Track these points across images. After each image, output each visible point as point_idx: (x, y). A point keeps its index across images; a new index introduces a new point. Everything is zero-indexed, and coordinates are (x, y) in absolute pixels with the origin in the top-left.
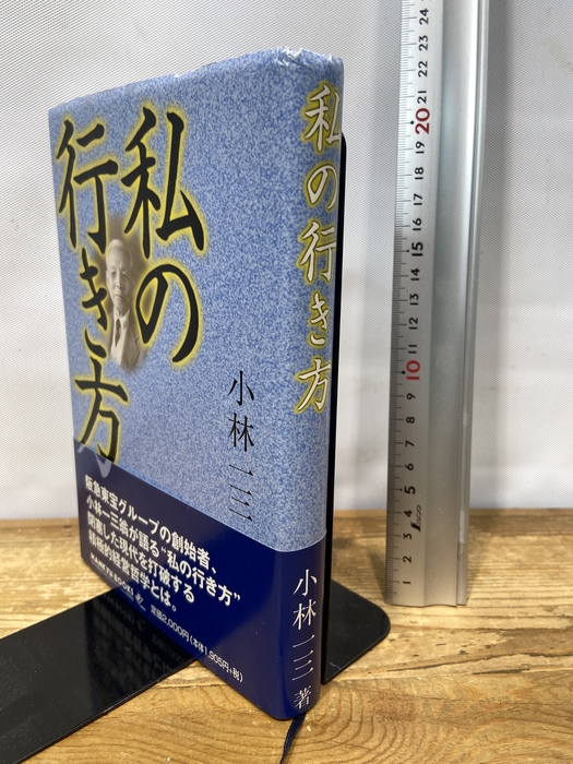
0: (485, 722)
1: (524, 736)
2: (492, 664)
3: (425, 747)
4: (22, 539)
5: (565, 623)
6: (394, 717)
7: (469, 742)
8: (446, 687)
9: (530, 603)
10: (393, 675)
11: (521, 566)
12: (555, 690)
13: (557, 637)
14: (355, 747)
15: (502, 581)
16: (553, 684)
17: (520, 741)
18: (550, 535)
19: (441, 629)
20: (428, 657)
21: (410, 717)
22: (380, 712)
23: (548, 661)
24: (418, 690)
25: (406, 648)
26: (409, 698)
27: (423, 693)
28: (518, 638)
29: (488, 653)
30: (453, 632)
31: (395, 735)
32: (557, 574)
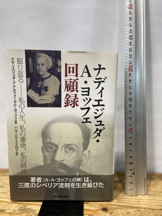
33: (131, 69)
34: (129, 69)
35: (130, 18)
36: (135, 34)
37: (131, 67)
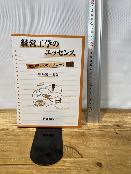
0: (97, 137)
1: (103, 138)
2: (99, 130)
3: (87, 139)
5: (113, 125)
6: (83, 135)
7: (94, 139)
8: (92, 132)
9: (108, 122)
10: (83, 130)
11: (107, 117)
12: (109, 133)
13: (111, 127)
14: (77, 138)
15: (104, 119)
16: (109, 132)
18: (114, 113)
19: (92, 125)
20: (89, 128)
21: (86, 135)
22: (81, 135)
23: (109, 130)
24: (87, 132)
25: (86, 127)
26: (86, 133)
27: (88, 132)
28: (104, 127)
29: (99, 128)
30: (94, 125)
31: (83, 137)
32: (113, 118)
33: (92, 45)
37: (92, 43)
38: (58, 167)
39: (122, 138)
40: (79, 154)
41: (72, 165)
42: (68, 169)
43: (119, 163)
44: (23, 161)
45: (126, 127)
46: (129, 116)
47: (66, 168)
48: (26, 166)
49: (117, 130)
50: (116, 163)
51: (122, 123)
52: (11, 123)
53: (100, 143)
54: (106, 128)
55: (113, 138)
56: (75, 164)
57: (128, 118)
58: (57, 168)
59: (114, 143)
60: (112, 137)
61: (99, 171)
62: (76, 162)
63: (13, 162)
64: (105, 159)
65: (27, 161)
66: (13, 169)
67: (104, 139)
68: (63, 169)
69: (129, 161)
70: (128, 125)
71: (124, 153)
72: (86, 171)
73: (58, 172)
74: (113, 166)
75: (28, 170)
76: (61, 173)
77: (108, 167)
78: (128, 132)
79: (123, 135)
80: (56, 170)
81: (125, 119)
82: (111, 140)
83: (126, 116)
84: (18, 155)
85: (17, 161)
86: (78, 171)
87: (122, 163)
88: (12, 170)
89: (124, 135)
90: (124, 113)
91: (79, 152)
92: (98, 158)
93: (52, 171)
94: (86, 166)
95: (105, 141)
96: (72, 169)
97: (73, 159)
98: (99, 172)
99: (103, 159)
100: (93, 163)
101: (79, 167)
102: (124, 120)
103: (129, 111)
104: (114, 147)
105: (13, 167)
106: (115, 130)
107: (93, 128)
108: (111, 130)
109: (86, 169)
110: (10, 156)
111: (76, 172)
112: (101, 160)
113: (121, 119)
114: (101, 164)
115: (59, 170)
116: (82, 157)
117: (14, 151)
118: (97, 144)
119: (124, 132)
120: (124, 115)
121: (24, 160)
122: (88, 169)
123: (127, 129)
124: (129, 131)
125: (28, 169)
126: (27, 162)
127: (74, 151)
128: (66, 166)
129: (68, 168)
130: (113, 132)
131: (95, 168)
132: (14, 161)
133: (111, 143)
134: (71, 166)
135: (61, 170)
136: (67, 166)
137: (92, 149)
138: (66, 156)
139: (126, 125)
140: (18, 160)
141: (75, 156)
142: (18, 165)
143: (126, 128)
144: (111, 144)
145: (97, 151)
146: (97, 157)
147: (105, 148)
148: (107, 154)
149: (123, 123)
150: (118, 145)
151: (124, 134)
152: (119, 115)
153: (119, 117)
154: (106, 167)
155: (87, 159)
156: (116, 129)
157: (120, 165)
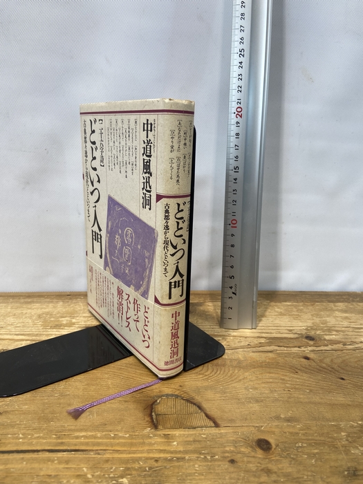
0: (255, 368)
1: (270, 373)
2: (261, 349)
3: (229, 375)
4: (48, 300)
5: (296, 336)
6: (217, 365)
7: (247, 374)
8: (240, 356)
9: (283, 328)
11: (281, 314)
12: (286, 359)
13: (292, 341)
14: (200, 374)
15: (271, 320)
16: (286, 356)
17: (268, 374)
18: (297, 302)
19: (241, 337)
20: (233, 345)
21: (224, 366)
23: (285, 349)
24: (228, 357)
25: (225, 343)
26: (224, 360)
27: (230, 357)
28: (273, 341)
29: (260, 345)
30: (246, 338)
31: (217, 371)
32: (297, 317)
33: (240, 114)
34: (236, 113)
35: (242, 14)
36: (251, 47)
37: (239, 110)
38: (151, 455)
39: (320, 370)
40: (207, 416)
41: (191, 448)
42: (178, 459)
43: (316, 438)
44: (51, 440)
45: (332, 342)
46: (337, 310)
47: (173, 455)
48: (60, 455)
49: (307, 350)
50: (308, 440)
51: (319, 330)
52: (12, 334)
53: (263, 385)
54: (279, 345)
55: (297, 370)
56: (198, 445)
57: (335, 317)
58: (147, 459)
59: (302, 385)
60: (295, 370)
61: (262, 462)
62: (200, 439)
63: (23, 443)
64: (277, 430)
65: (64, 441)
66: (25, 463)
67: (273, 375)
68: (166, 459)
69: (343, 434)
70: (337, 337)
71: (327, 412)
72: (226, 465)
73: (150, 468)
74: (299, 447)
75: (66, 466)
76: (160, 470)
77: (287, 451)
78: (336, 354)
79: (324, 363)
80: (145, 463)
81: (328, 319)
82: (293, 377)
83: (329, 310)
84: (36, 425)
85: (35, 441)
86: (207, 463)
87: (323, 439)
88: (20, 466)
89: (326, 364)
90: (324, 304)
91: (209, 413)
92: (259, 428)
93: (133, 466)
94: (227, 449)
95: (277, 381)
96: (190, 460)
97: (192, 432)
98: (263, 466)
99: (273, 430)
100: (246, 442)
101: (208, 454)
102: (325, 322)
103: (337, 297)
104: (302, 396)
105: (23, 458)
106: (303, 349)
107: (242, 344)
108: (292, 349)
109: (228, 457)
110: (13, 426)
111: (199, 466)
112: (269, 432)
113: (317, 320)
114: (267, 443)
115: (154, 463)
116: (217, 425)
117: (24, 414)
118: (256, 389)
119: (326, 354)
120: (326, 309)
121: (54, 436)
122: (232, 458)
123: (335, 347)
124: (339, 353)
125: (67, 462)
126: (62, 443)
127: (193, 408)
128: (171, 452)
129: (179, 456)
130: (297, 356)
131: (253, 454)
132: (26, 441)
133: (293, 386)
134: (186, 452)
135: (159, 464)
136: (176, 452)
137: (243, 403)
138: (172, 423)
139: (331, 337)
140: (38, 437)
141: (195, 423)
142: (38, 451)
143: (330, 344)
144: (292, 389)
145: (256, 407)
146: (258, 423)
147: (277, 400)
148: (282, 416)
149: (322, 329)
150: (311, 391)
151: (328, 360)
152: (310, 308)
153: (312, 315)
154: (282, 450)
155: (230, 430)
156: (306, 346)
157: (318, 444)
